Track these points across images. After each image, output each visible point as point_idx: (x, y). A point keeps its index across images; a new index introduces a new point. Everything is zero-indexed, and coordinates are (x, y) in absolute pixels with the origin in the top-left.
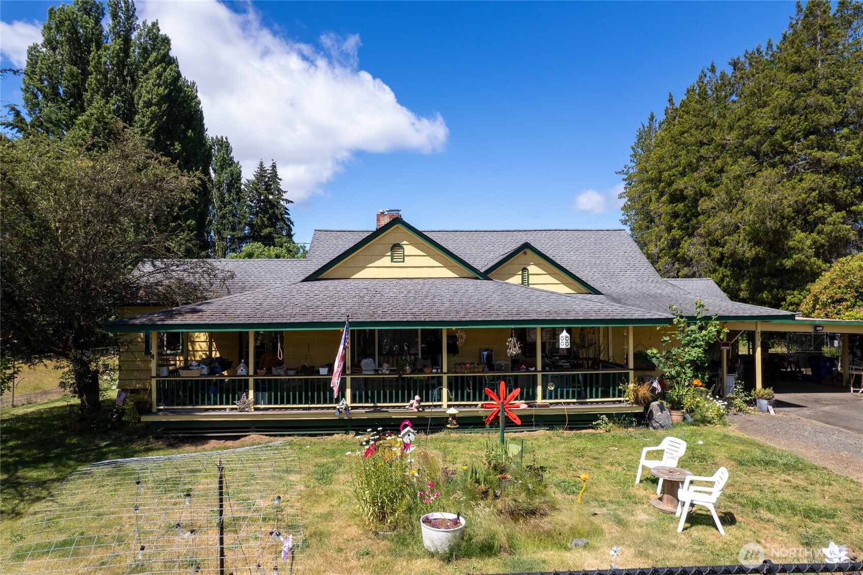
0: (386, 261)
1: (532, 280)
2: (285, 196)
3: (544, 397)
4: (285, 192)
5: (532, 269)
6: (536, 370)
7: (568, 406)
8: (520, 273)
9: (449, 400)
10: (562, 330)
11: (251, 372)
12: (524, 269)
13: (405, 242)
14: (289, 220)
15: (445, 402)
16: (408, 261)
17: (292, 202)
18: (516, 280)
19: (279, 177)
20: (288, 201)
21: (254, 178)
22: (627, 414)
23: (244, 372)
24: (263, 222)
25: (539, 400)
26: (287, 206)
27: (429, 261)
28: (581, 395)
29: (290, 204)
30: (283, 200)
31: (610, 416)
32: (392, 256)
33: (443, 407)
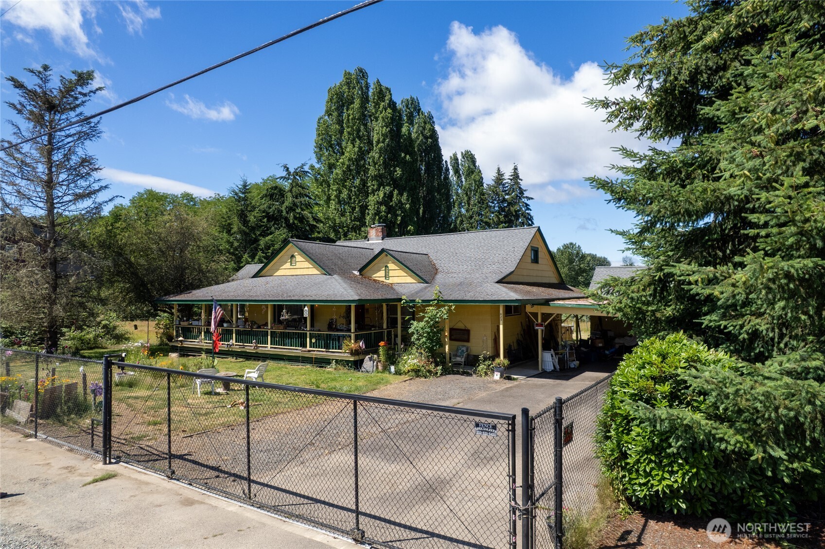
0: (288, 265)
1: (391, 273)
2: (526, 194)
3: (311, 347)
4: (525, 191)
5: (391, 266)
6: (307, 330)
7: (320, 352)
8: (383, 268)
9: (271, 344)
12: (386, 267)
13: (296, 254)
14: (529, 214)
15: (269, 346)
16: (298, 265)
17: (532, 199)
18: (382, 273)
19: (520, 177)
20: (529, 198)
21: (493, 183)
22: (346, 361)
24: (499, 218)
25: (308, 348)
26: (528, 202)
27: (307, 264)
28: (327, 347)
29: (531, 201)
30: (524, 197)
31: (337, 361)
32: (291, 262)
33: (268, 348)
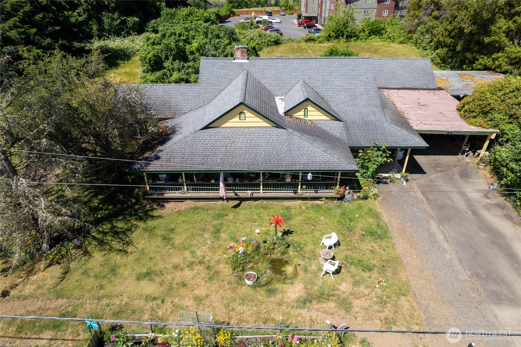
0: (237, 119)
1: (309, 113)
3: (301, 190)
6: (299, 181)
7: (310, 193)
8: (304, 110)
9: (263, 190)
10: (309, 173)
11: (184, 181)
12: (306, 109)
13: (245, 111)
16: (248, 119)
18: (302, 113)
22: (334, 197)
23: (181, 181)
28: (316, 189)
31: (326, 198)
32: (240, 117)
33: (261, 193)
